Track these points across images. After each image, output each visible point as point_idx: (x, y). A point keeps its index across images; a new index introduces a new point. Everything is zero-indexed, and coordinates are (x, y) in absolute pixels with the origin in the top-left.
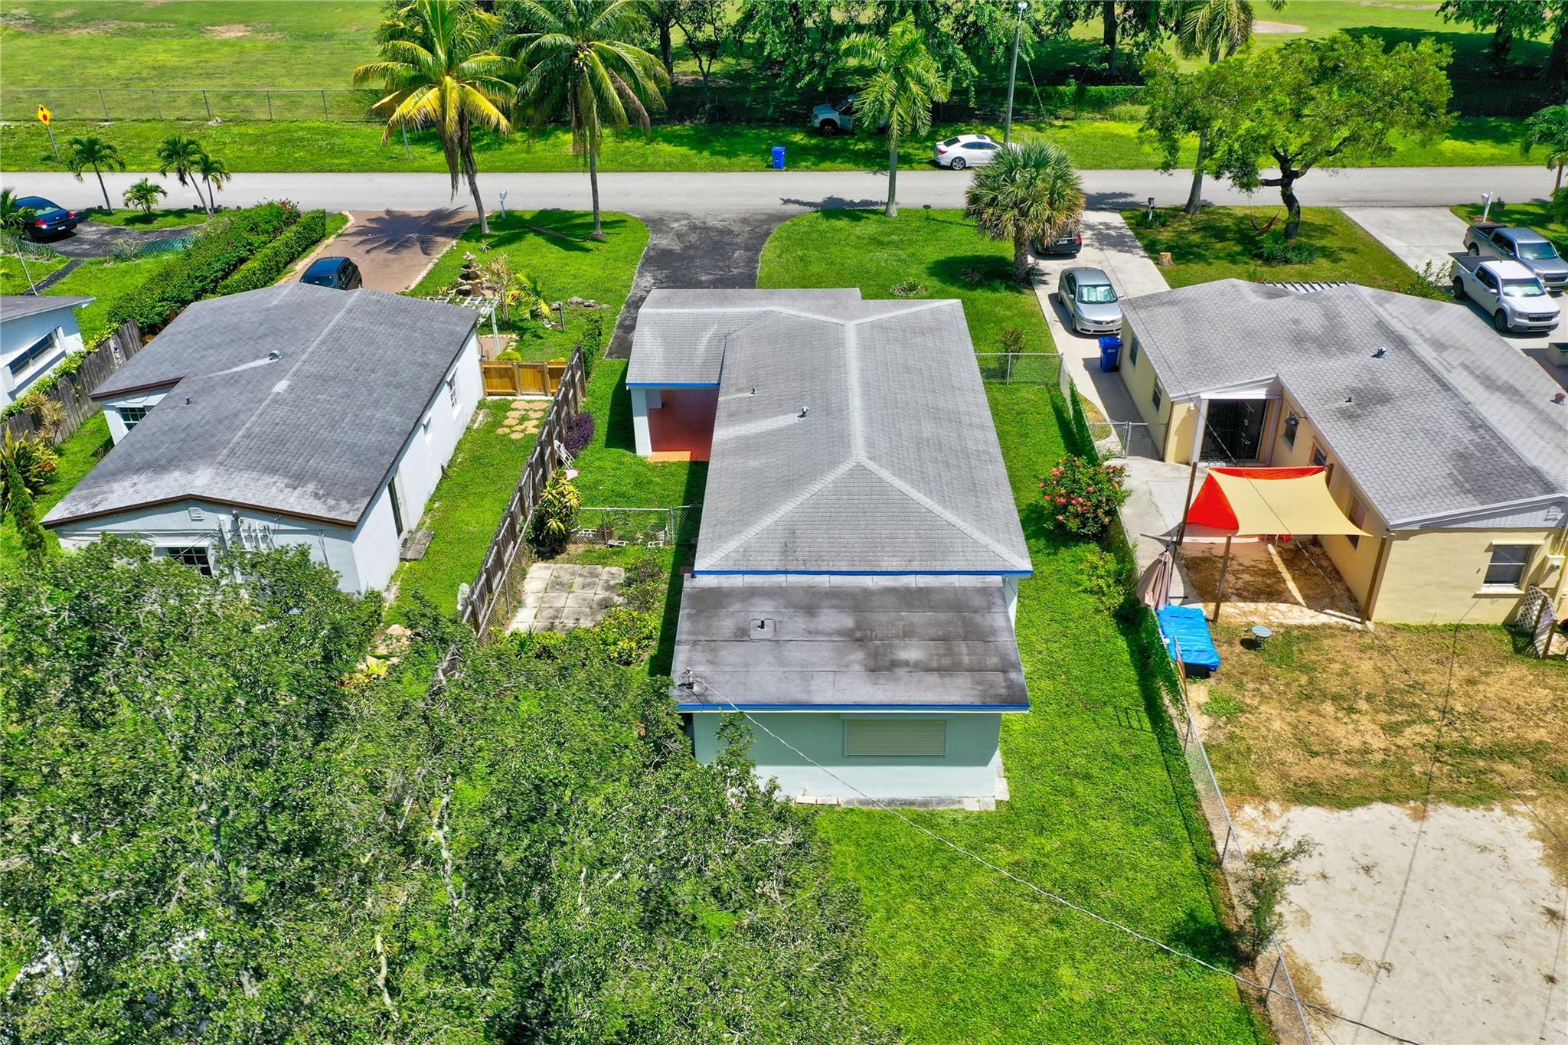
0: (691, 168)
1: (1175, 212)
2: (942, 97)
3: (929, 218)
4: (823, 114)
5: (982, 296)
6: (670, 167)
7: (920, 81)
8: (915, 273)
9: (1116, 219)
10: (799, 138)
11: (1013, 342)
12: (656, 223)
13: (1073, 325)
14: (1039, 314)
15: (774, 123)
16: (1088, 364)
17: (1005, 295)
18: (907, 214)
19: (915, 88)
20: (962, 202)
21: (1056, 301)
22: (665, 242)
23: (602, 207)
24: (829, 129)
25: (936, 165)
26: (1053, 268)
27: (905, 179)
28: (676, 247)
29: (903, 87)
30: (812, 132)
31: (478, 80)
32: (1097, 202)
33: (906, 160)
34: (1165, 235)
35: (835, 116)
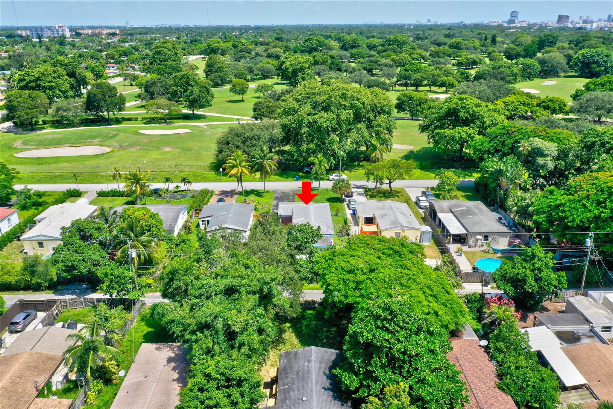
0: (280, 181)
1: (373, 189)
2: (328, 168)
3: (327, 190)
4: (306, 169)
5: (335, 204)
6: (275, 181)
7: (324, 166)
8: (323, 200)
9: (362, 190)
10: (301, 174)
11: (338, 210)
12: (275, 192)
13: (349, 208)
14: (344, 207)
15: (296, 171)
16: (351, 214)
17: (339, 204)
18: (323, 190)
19: (323, 167)
20: (331, 188)
21: (347, 205)
22: (277, 195)
23: (266, 189)
24: (307, 172)
25: (329, 180)
26: (347, 199)
27: (322, 182)
28: (279, 196)
29: (321, 167)
30: (304, 173)
31: (244, 167)
32: (358, 187)
33: (322, 179)
34: (370, 193)
35: (308, 170)
